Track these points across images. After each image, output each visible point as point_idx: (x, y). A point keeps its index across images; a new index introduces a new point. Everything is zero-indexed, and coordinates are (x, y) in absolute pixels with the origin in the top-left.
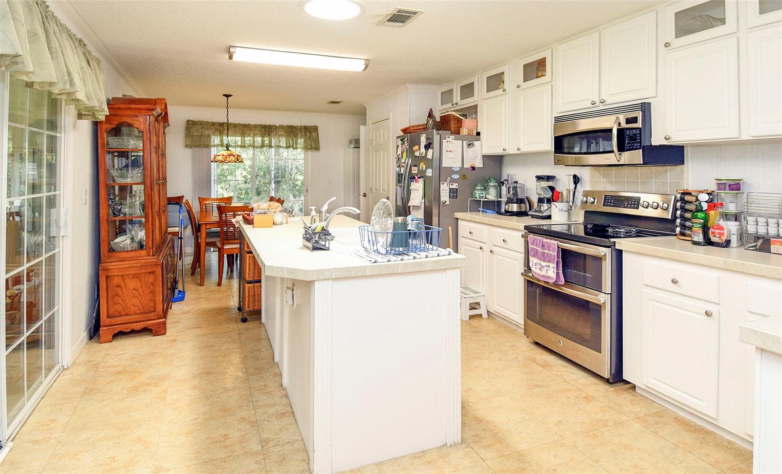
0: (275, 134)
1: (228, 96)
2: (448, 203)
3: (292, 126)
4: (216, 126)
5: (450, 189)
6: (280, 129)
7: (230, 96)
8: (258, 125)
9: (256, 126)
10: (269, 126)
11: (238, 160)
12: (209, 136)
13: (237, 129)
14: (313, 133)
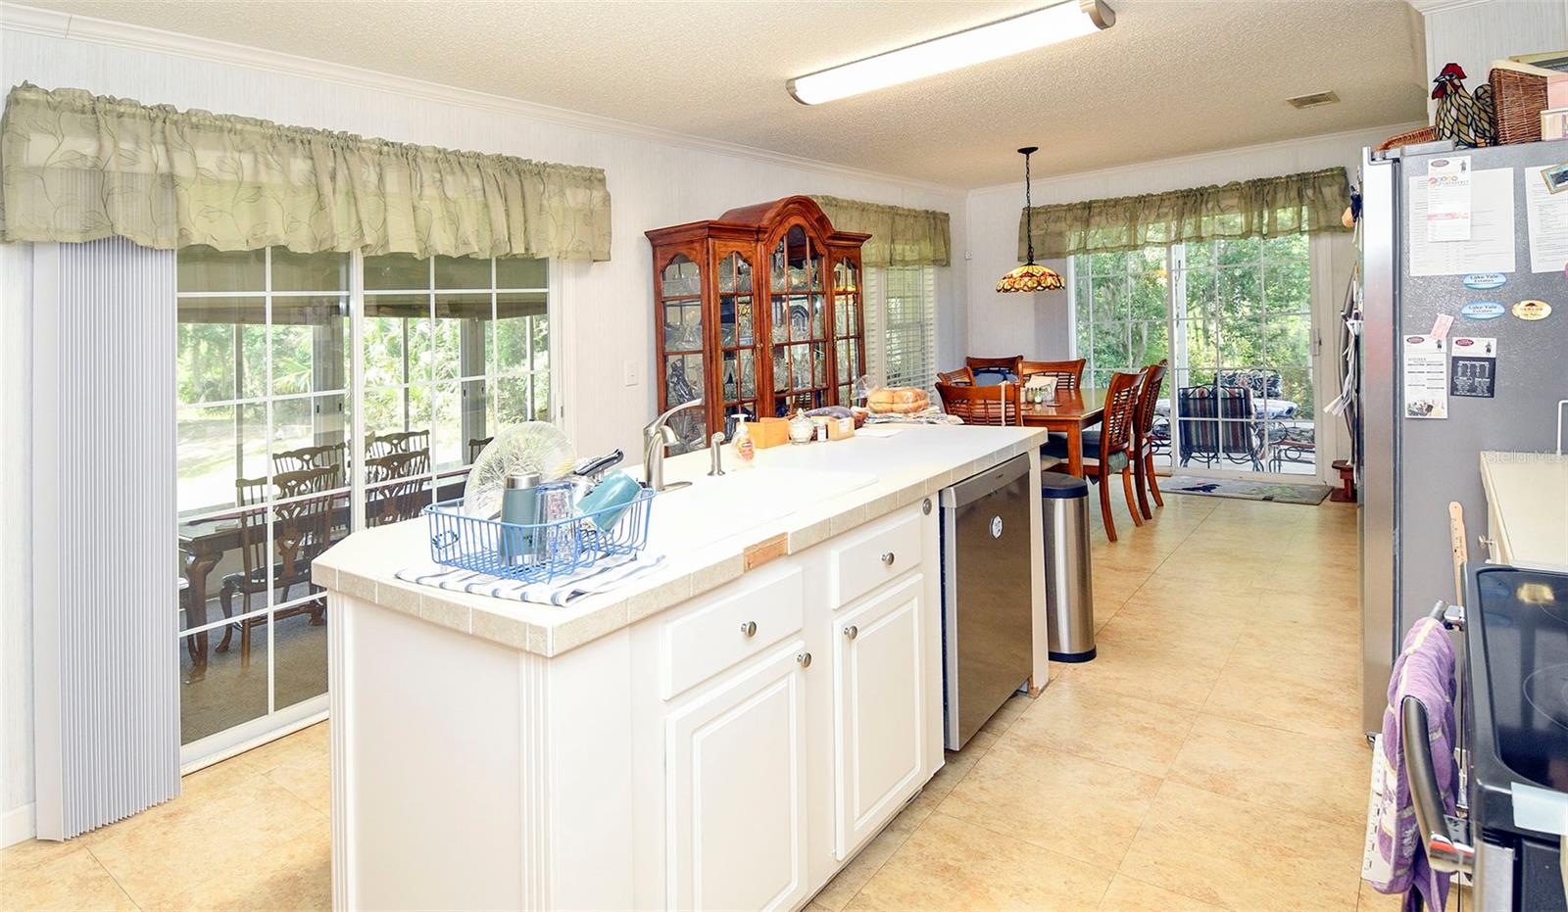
0: (1213, 208)
1: (1027, 151)
2: (1440, 412)
3: (1260, 180)
4: (1075, 211)
5: (1456, 359)
6: (1228, 194)
7: (1034, 149)
8: (1171, 193)
9: (1163, 198)
10: (1197, 190)
11: (1039, 284)
12: (1061, 234)
13: (1120, 209)
14: (1323, 190)
